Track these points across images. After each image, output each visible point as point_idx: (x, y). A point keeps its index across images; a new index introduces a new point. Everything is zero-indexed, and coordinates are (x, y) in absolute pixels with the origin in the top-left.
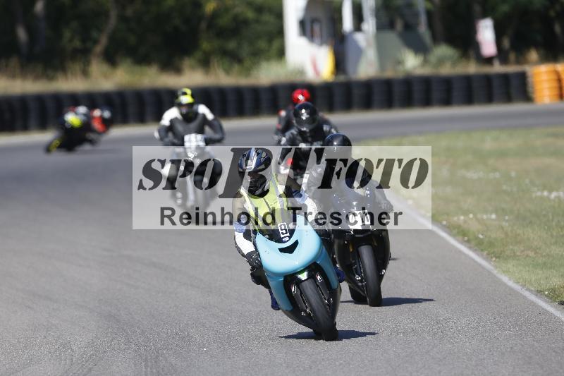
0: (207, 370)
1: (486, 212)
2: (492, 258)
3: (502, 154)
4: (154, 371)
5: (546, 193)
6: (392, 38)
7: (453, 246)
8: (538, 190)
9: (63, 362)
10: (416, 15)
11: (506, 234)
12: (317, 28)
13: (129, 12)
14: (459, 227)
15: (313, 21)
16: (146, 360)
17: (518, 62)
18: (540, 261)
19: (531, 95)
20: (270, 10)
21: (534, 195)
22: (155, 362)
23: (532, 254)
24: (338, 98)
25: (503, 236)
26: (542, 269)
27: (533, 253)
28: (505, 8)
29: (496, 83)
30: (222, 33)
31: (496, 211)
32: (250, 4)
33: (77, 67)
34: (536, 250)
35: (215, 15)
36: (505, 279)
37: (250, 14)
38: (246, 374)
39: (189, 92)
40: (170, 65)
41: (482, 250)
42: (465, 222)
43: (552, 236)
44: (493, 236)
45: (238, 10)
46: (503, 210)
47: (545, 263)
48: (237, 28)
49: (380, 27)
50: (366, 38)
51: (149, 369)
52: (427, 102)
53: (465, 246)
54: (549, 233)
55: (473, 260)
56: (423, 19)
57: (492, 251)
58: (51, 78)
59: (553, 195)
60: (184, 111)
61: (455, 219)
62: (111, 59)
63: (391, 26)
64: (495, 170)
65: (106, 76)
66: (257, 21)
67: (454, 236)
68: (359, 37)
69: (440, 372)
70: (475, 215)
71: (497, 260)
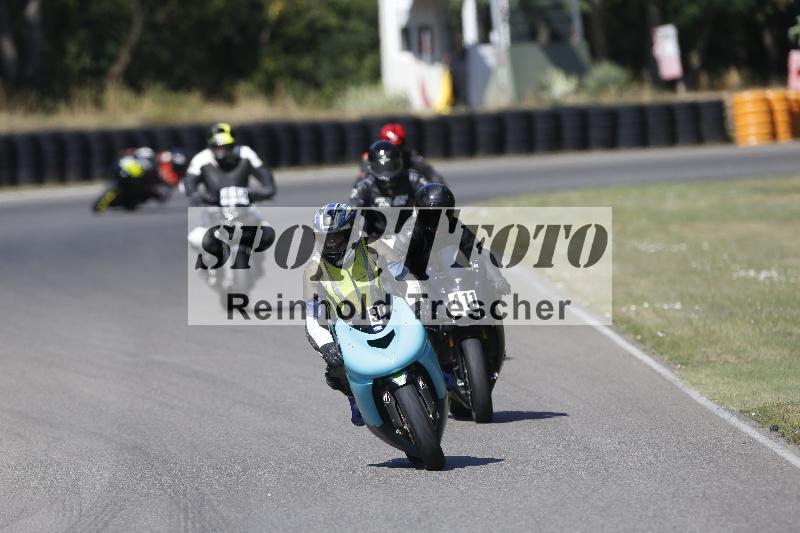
0: (272, 525)
1: (667, 299)
2: (676, 365)
3: (691, 218)
4: (198, 525)
5: (752, 273)
6: (534, 53)
7: (620, 348)
8: (741, 269)
9: (68, 514)
10: (569, 20)
11: (697, 331)
12: (427, 38)
13: (160, 17)
14: (628, 321)
15: (422, 29)
16: (185, 509)
17: (713, 87)
18: (744, 369)
19: (730, 134)
20: (361, 14)
21: (735, 275)
22: (199, 512)
23: (732, 359)
24: (456, 139)
25: (691, 333)
26: (747, 380)
27: (734, 358)
28: (692, 10)
29: (681, 117)
30: (293, 47)
31: (681, 298)
32: (332, 7)
33: (86, 94)
34: (737, 353)
35: (283, 20)
36: (694, 394)
37: (332, 20)
38: (326, 530)
39: (227, 128)
40: (220, 92)
41: (662, 354)
42: (637, 313)
43: (761, 333)
44: (678, 333)
45: (315, 13)
46: (692, 296)
47: (751, 372)
48: (313, 39)
49: (516, 38)
50: (496, 53)
51: (189, 523)
52: (583, 144)
53: (638, 348)
54: (757, 330)
55: (651, 369)
56: (577, 26)
57: (676, 355)
58: (50, 111)
59: (763, 275)
60: (221, 154)
61: (624, 309)
62: (134, 82)
63: (532, 36)
64: (680, 240)
65: (128, 108)
66: (342, 29)
67: (622, 333)
68: (486, 51)
69: (603, 526)
70: (651, 304)
71: (684, 367)
